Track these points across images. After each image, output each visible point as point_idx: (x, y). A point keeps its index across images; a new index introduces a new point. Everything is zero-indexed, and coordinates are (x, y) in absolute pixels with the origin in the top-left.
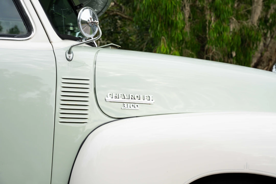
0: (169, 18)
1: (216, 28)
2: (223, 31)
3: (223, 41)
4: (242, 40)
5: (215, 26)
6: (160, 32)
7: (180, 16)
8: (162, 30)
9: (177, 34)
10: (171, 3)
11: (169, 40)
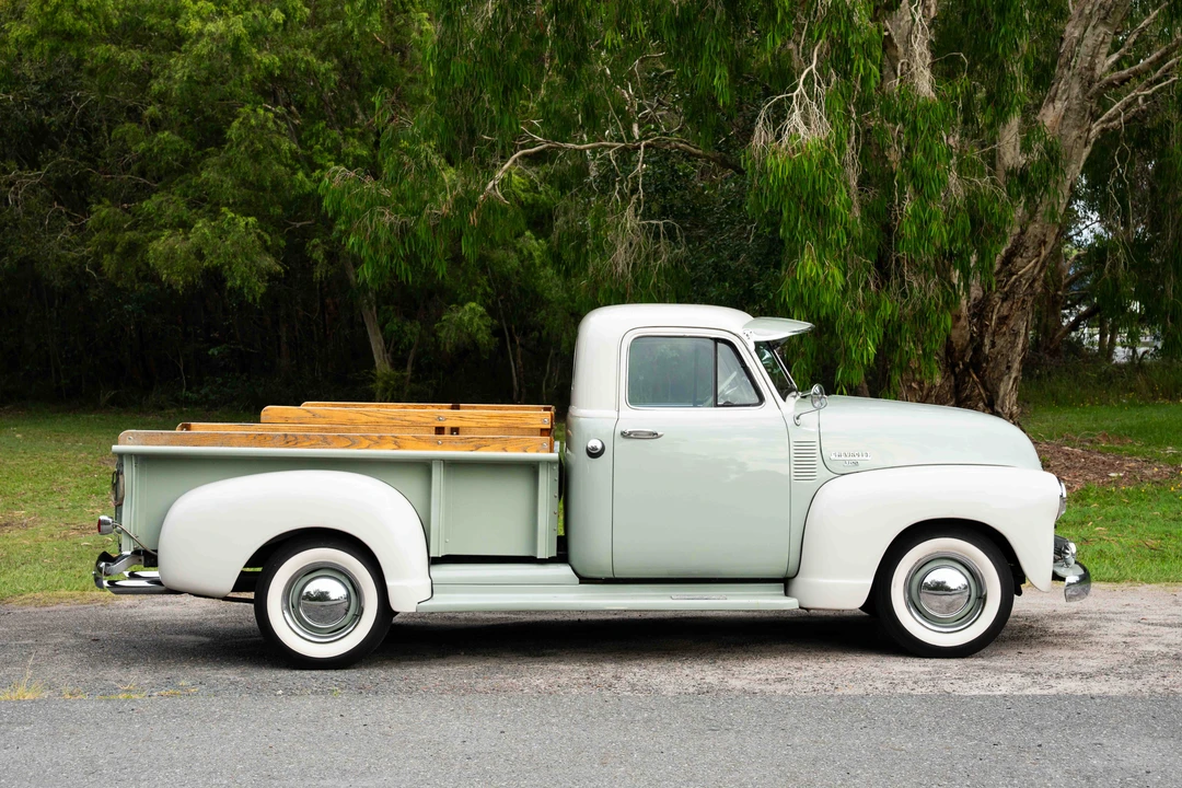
0: (820, 203)
1: (915, 215)
2: (930, 219)
3: (929, 239)
4: (973, 221)
5: (914, 210)
6: (803, 232)
7: (841, 197)
8: (807, 227)
9: (835, 234)
10: (824, 173)
11: (821, 247)
